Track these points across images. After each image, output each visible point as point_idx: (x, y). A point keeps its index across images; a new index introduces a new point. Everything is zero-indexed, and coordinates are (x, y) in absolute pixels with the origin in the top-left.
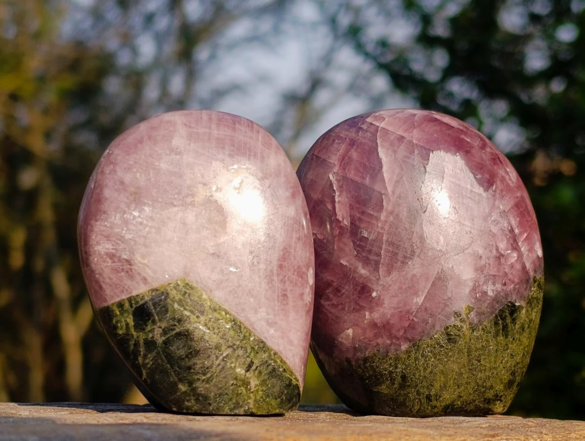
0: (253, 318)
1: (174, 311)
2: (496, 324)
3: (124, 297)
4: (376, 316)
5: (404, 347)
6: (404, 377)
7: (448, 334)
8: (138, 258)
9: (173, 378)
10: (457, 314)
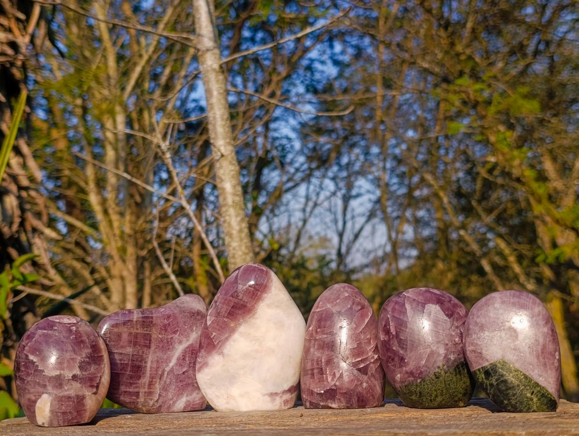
0: (532, 374)
1: (500, 372)
2: (455, 370)
3: (480, 367)
4: (407, 369)
5: (419, 381)
6: (420, 393)
7: (435, 375)
8: (484, 352)
9: (502, 398)
10: (439, 367)
